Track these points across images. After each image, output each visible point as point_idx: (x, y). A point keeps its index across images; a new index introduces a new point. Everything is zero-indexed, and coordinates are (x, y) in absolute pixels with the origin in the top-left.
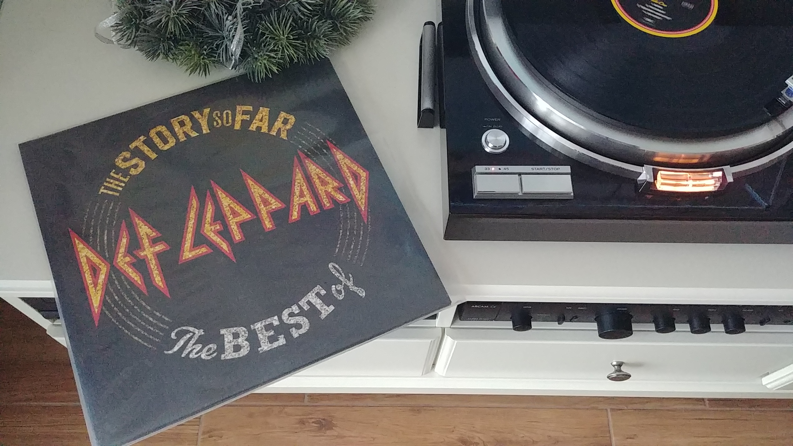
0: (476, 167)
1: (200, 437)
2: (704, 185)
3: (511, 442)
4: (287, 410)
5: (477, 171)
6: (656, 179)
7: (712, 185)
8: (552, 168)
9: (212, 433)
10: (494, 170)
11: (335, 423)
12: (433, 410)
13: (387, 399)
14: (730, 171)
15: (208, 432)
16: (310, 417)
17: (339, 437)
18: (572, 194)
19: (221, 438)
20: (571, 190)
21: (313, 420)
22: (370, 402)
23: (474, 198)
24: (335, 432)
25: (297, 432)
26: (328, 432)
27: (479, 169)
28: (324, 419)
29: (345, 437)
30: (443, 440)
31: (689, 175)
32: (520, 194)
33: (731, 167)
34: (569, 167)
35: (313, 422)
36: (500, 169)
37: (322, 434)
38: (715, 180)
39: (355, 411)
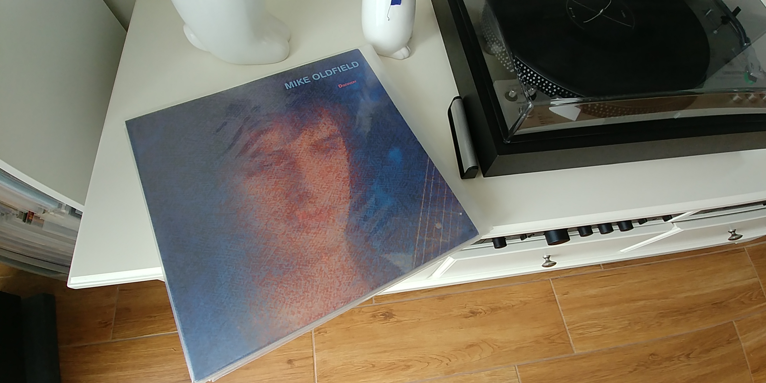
1: (313, 334)
3: (500, 308)
4: (363, 310)
9: (320, 331)
11: (393, 313)
12: (452, 296)
13: (422, 294)
15: (318, 330)
16: (378, 312)
17: (397, 322)
19: (326, 332)
21: (381, 314)
22: (412, 297)
24: (396, 319)
25: (371, 322)
26: (391, 320)
28: (387, 312)
29: (401, 321)
30: (460, 314)
35: (381, 315)
37: (388, 321)
39: (405, 304)
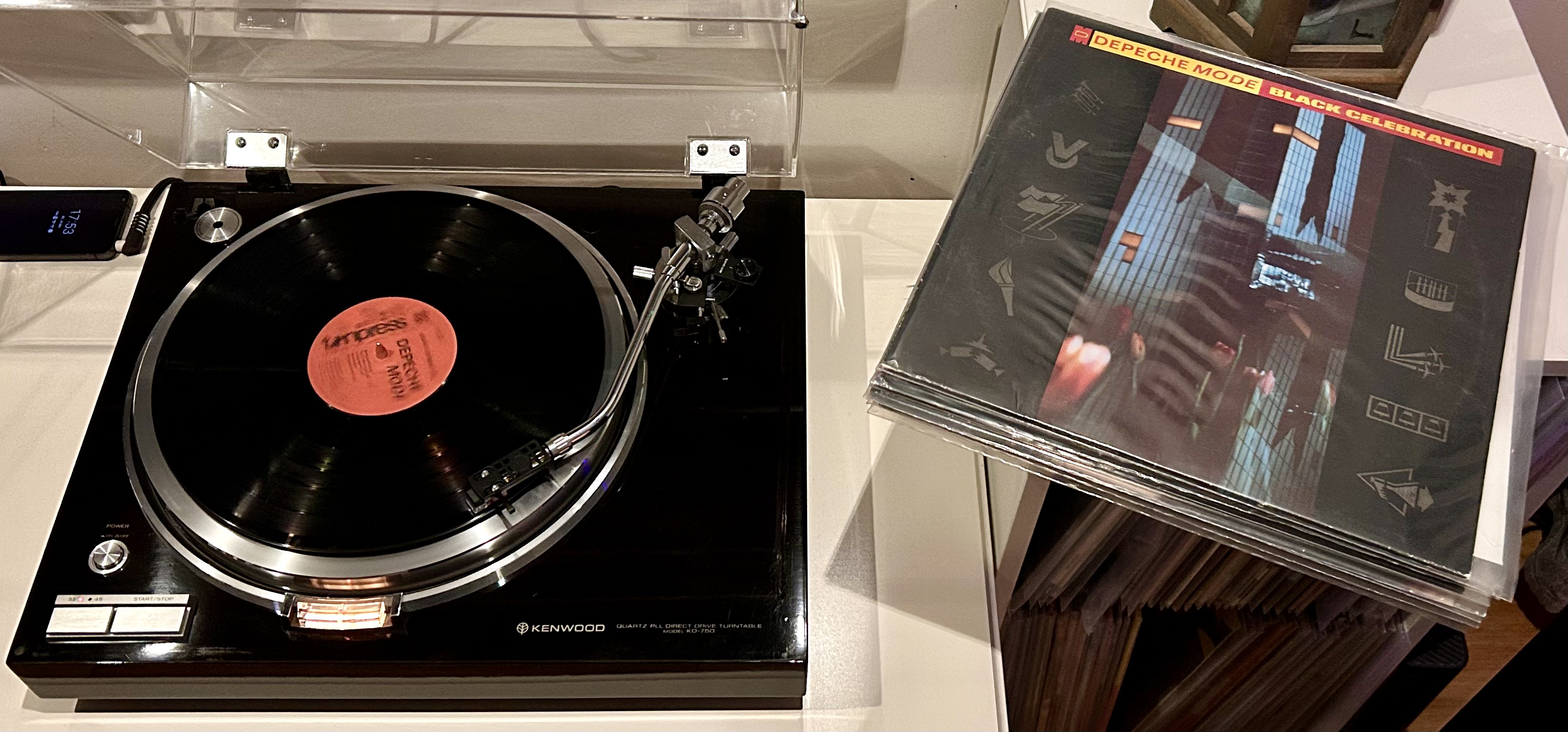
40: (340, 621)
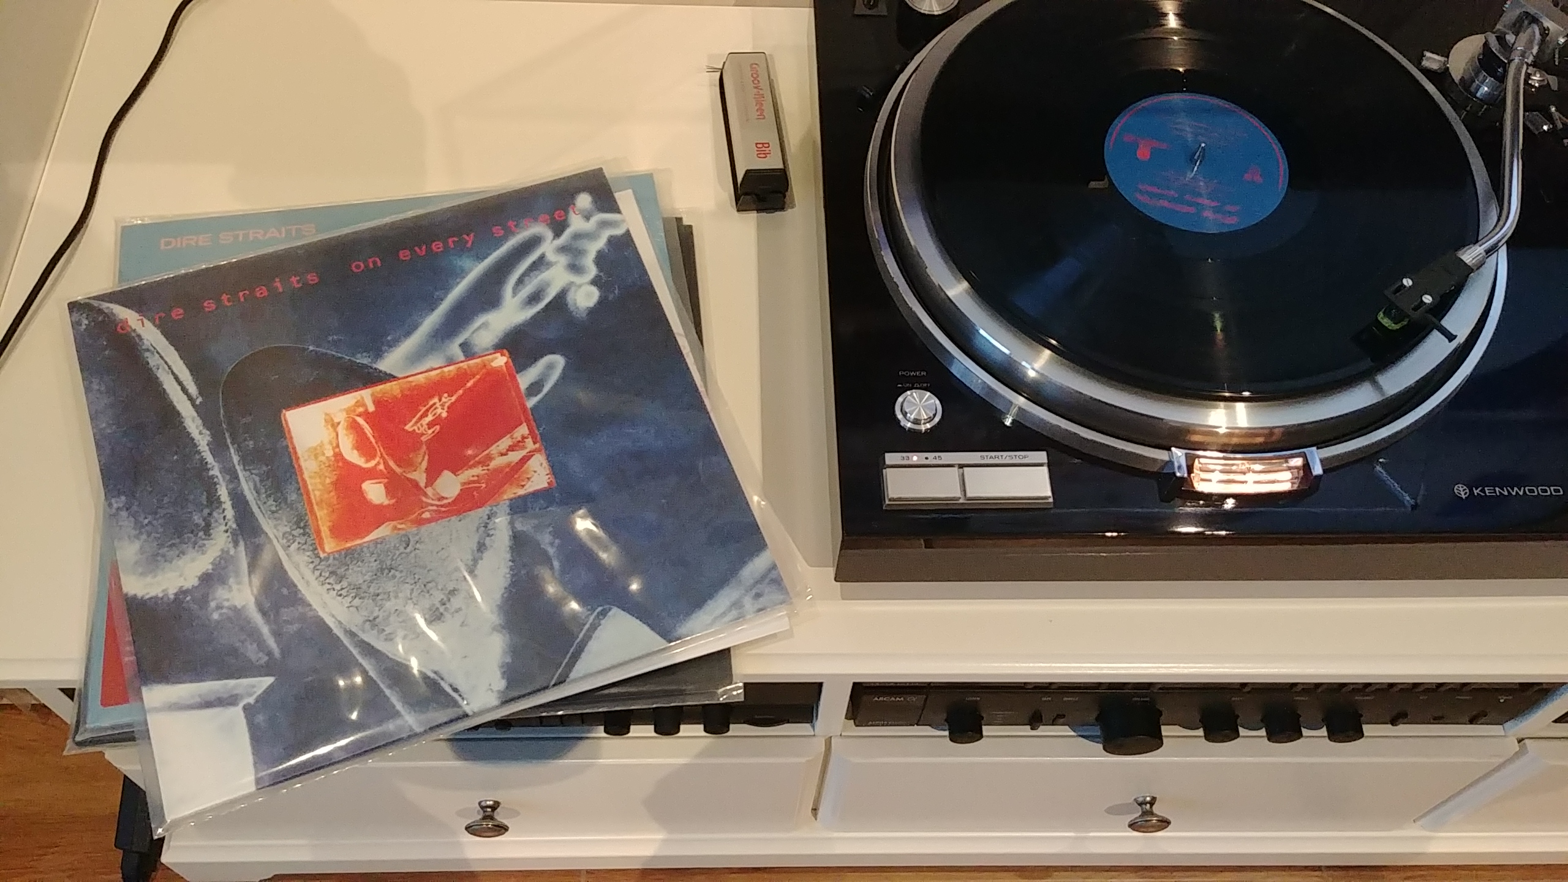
0: (887, 455)
2: (1273, 482)
5: (888, 462)
6: (1193, 472)
7: (1287, 481)
8: (1016, 456)
10: (917, 461)
14: (1317, 458)
18: (1051, 500)
20: (1049, 493)
23: (884, 508)
27: (891, 458)
31: (1245, 465)
32: (961, 501)
33: (1318, 448)
34: (1044, 453)
36: (927, 458)
38: (1292, 473)
40: (1250, 481)
